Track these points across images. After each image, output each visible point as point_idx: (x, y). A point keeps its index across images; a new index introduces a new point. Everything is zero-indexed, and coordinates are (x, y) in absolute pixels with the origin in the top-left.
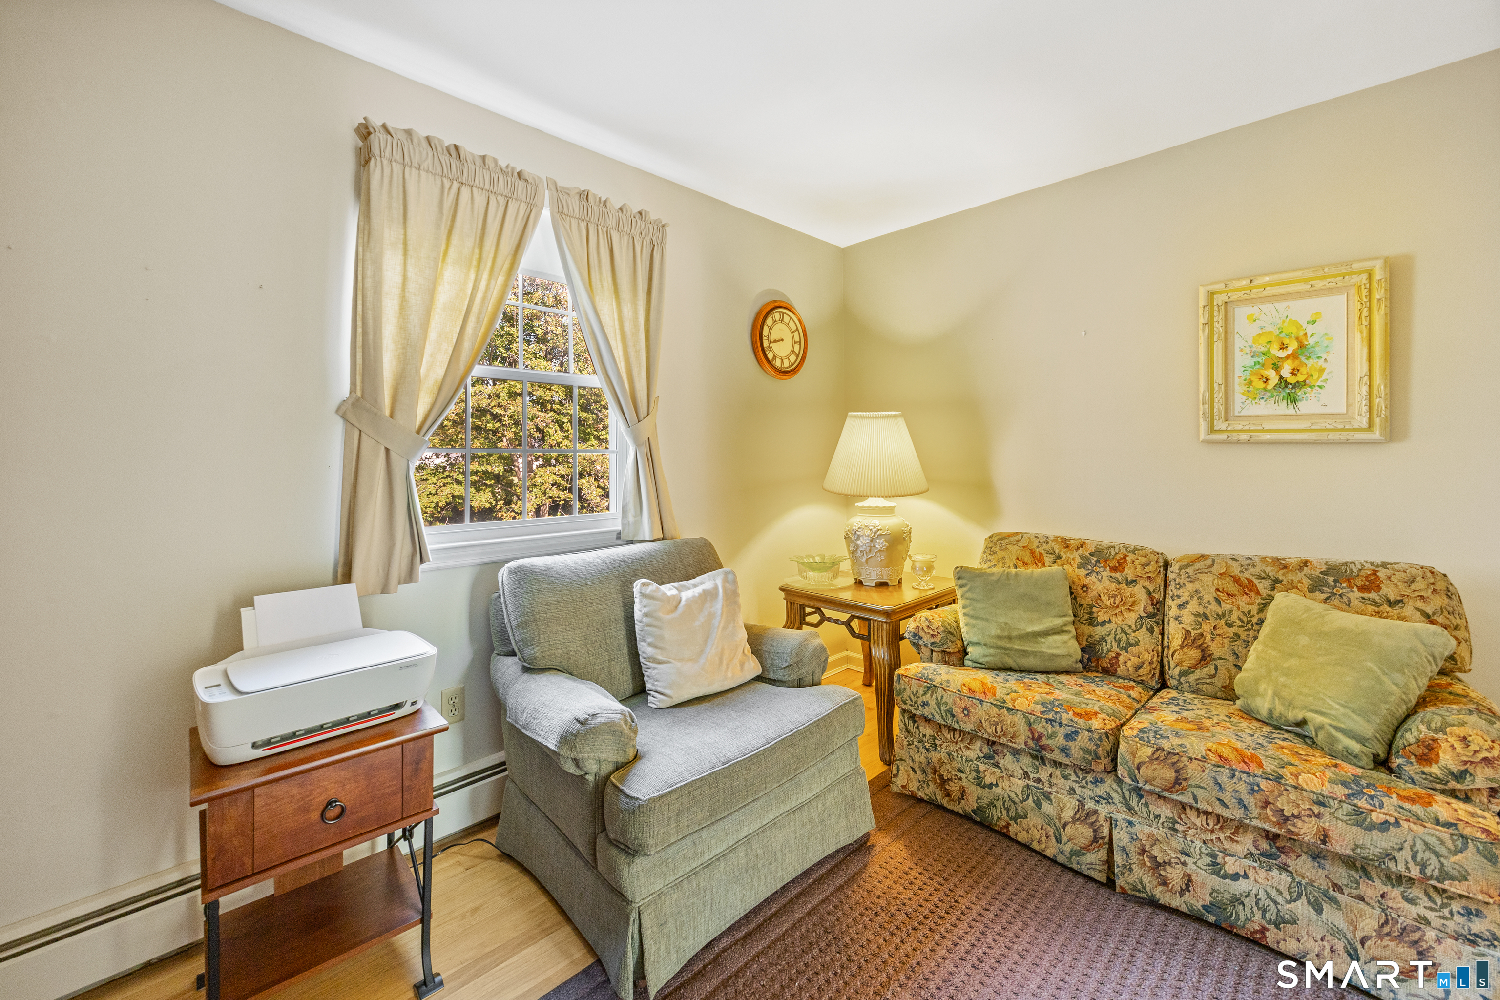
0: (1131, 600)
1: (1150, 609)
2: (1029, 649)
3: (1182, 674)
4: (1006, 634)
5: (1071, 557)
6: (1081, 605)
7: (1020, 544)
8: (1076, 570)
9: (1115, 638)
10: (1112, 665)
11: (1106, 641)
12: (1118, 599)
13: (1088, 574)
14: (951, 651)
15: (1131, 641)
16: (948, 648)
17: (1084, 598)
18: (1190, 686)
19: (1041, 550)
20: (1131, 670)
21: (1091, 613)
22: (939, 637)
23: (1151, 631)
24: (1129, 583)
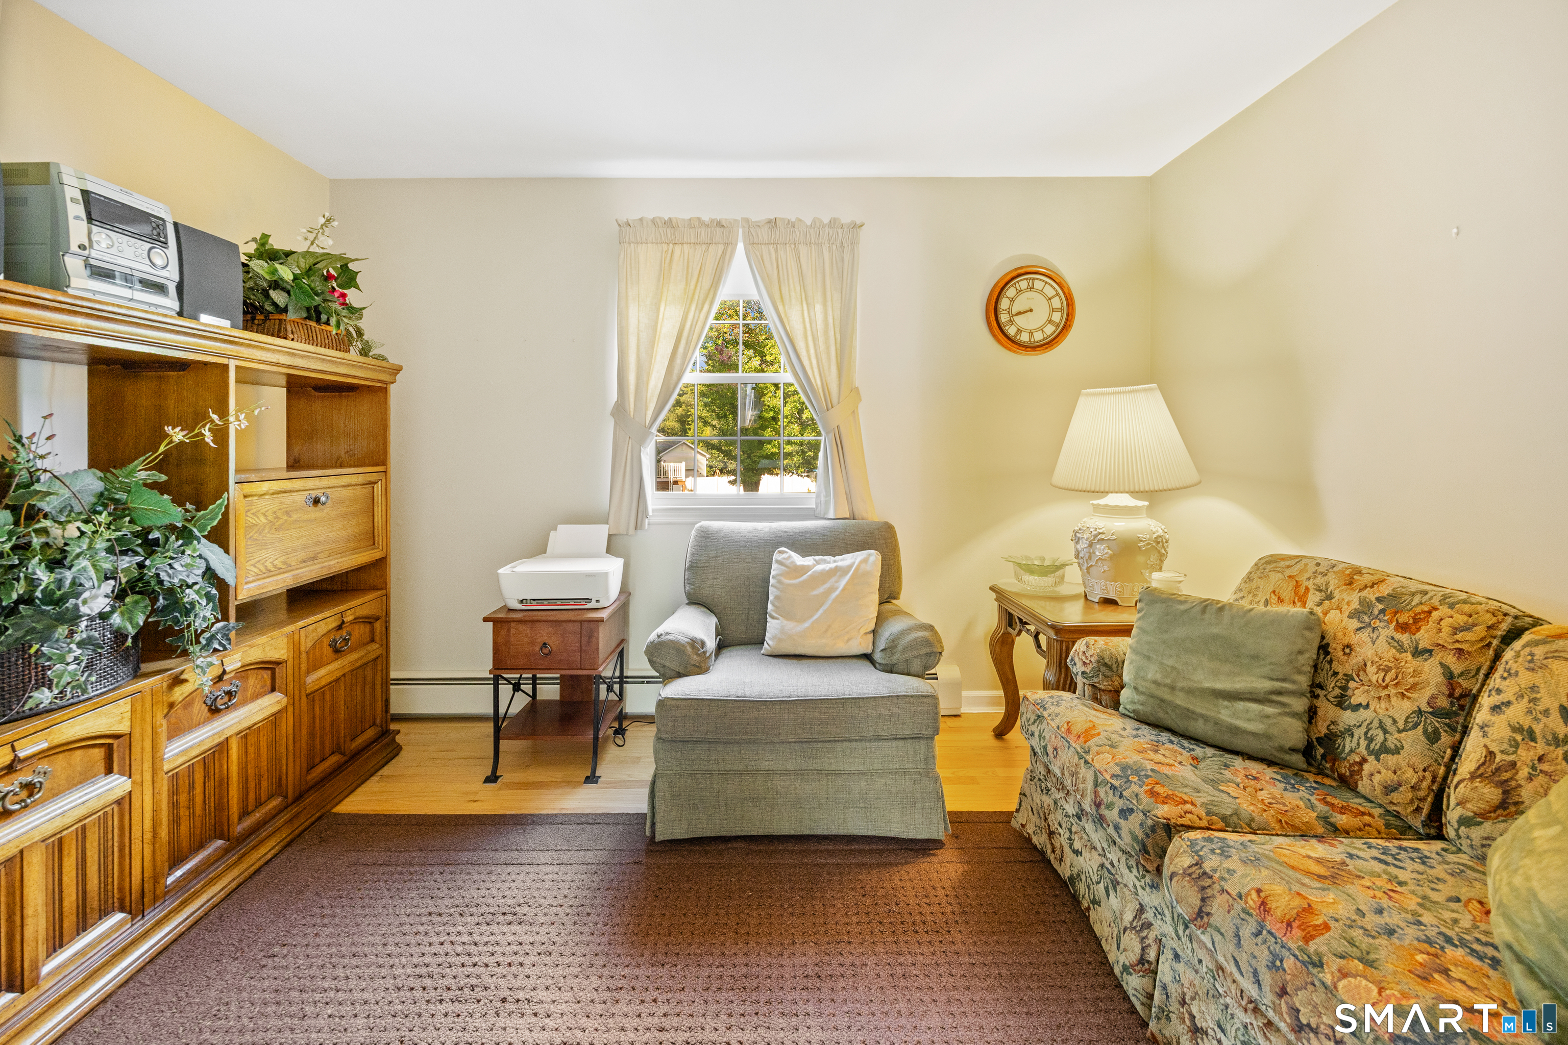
0: (1411, 680)
1: (1443, 702)
2: (1199, 710)
3: (1464, 822)
4: (1168, 681)
5: (1347, 599)
6: (1335, 674)
7: (1288, 572)
8: (1346, 619)
9: (1366, 734)
10: (1352, 773)
11: (1352, 735)
12: (1391, 674)
13: (1359, 629)
14: (1102, 687)
15: (1391, 744)
16: (1099, 683)
17: (1341, 663)
18: (1471, 846)
19: (1310, 584)
20: (1379, 789)
21: (1344, 688)
22: (1091, 666)
23: (1433, 737)
24: (1418, 653)
